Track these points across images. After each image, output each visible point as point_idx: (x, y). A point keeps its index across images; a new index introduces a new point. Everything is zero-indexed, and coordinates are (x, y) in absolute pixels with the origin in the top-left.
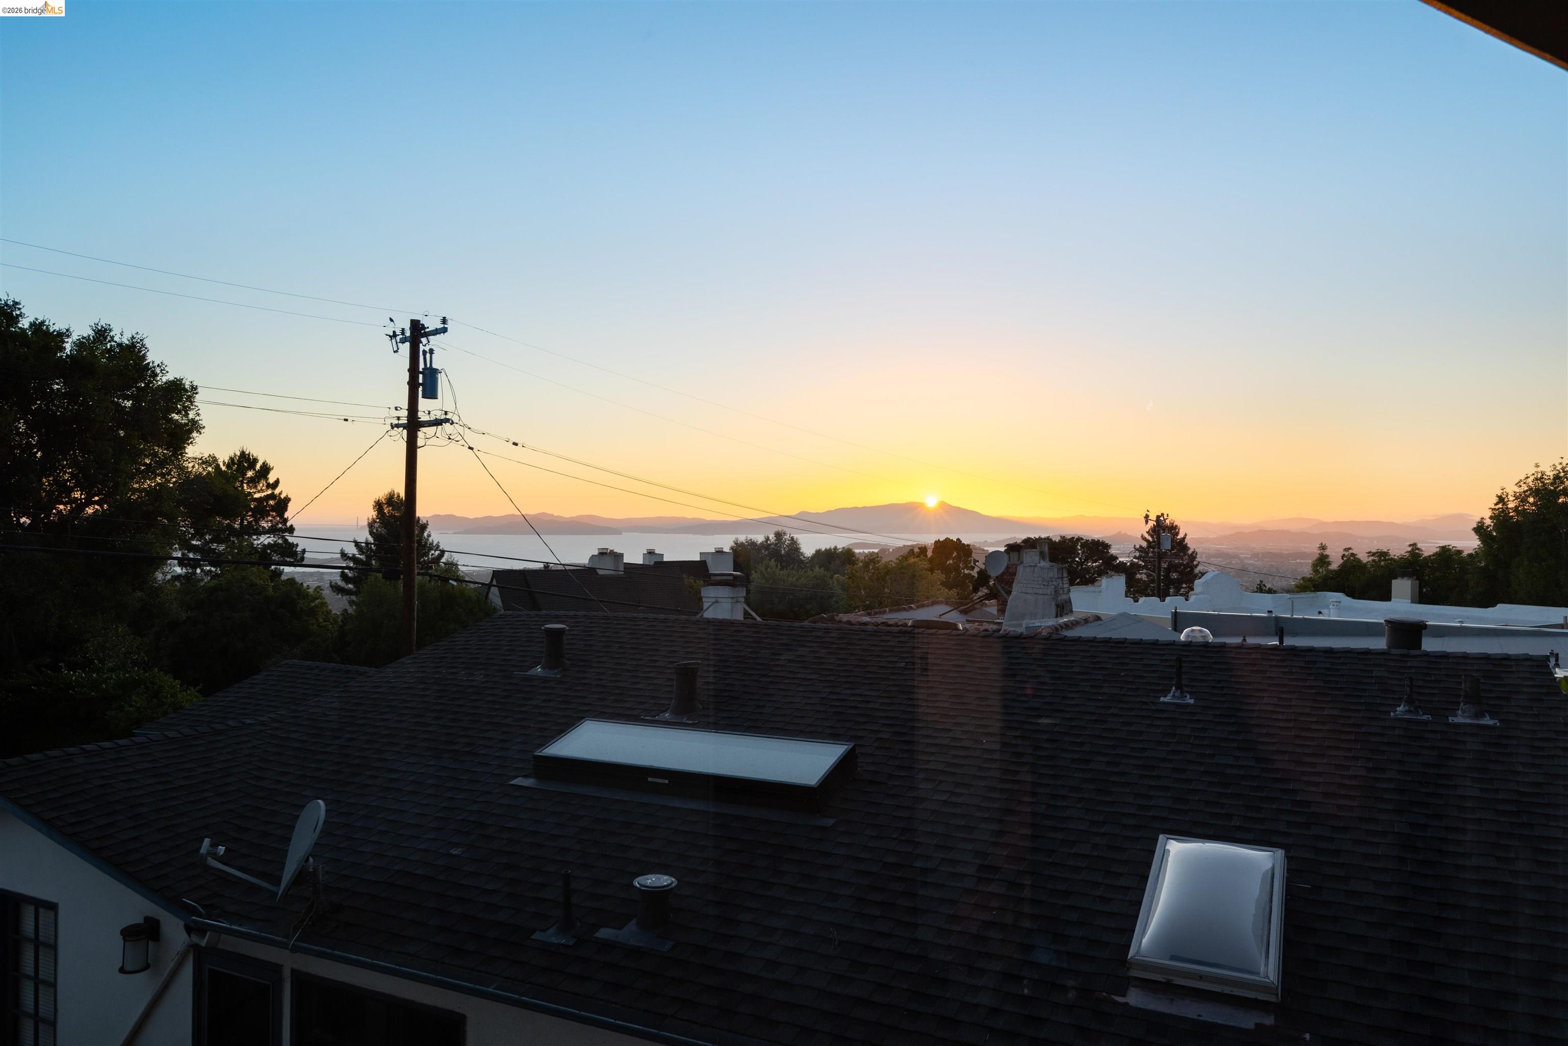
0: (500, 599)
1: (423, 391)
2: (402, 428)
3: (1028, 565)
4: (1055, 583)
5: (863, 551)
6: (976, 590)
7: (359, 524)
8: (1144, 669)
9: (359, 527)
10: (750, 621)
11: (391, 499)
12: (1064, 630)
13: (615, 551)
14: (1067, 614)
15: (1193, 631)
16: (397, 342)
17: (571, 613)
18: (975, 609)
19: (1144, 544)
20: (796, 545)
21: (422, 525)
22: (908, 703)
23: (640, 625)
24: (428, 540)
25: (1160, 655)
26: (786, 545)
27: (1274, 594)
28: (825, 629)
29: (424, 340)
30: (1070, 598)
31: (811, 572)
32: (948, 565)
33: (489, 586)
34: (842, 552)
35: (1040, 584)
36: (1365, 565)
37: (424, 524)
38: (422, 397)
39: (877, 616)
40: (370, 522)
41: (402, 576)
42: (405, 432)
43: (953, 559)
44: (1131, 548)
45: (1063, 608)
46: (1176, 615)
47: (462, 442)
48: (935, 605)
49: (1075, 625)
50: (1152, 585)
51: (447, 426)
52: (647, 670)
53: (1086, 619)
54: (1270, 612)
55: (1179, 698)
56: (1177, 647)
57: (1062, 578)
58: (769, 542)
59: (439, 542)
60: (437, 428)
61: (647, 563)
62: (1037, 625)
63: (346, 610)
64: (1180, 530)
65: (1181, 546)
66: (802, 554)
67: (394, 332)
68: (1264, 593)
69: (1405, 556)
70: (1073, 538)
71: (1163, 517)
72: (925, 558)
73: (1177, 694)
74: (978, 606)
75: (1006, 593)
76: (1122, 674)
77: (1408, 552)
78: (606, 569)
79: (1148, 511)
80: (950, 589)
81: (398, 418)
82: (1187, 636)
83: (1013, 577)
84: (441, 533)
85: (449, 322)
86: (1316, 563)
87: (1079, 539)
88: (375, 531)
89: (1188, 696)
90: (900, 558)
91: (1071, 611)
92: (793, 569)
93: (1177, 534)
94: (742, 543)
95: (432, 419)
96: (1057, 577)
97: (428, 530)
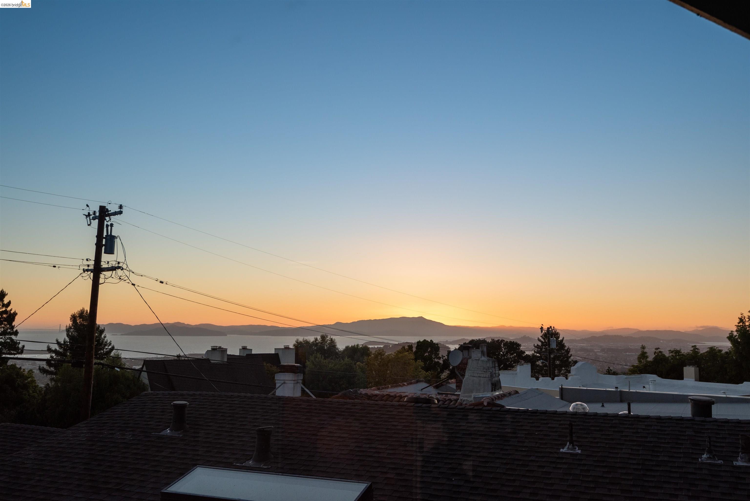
0: (148, 380)
1: (105, 249)
2: (90, 272)
3: (474, 359)
4: (491, 370)
5: (374, 347)
6: (442, 371)
7: (61, 329)
8: (549, 430)
9: (61, 331)
10: (305, 398)
11: (82, 314)
12: (497, 400)
13: (222, 347)
14: (498, 389)
15: (577, 404)
16: (90, 219)
17: (191, 393)
18: (442, 385)
19: (540, 344)
20: (334, 344)
21: (101, 330)
22: (405, 453)
23: (235, 401)
24: (104, 339)
25: (558, 421)
26: (328, 344)
27: (617, 375)
28: (352, 403)
29: (107, 218)
30: (499, 380)
31: (343, 361)
32: (425, 356)
33: (141, 370)
34: (361, 347)
35: (482, 371)
36: (668, 358)
37: (102, 329)
38: (104, 253)
39: (383, 390)
40: (67, 328)
41: (84, 366)
42: (92, 274)
43: (428, 352)
44: (532, 345)
45: (496, 386)
46: (562, 389)
47: (128, 281)
48: (418, 383)
49: (503, 397)
50: (545, 368)
51: (119, 271)
52: (238, 431)
53: (510, 393)
54: (617, 388)
55: (571, 450)
56: (568, 416)
57: (495, 367)
58: (317, 342)
59: (111, 341)
60: (113, 272)
61: (242, 355)
62: (480, 396)
63: (48, 384)
64: (560, 335)
65: (561, 345)
66: (337, 349)
67: (89, 213)
68: (611, 375)
69: (690, 353)
70: (499, 340)
71: (551, 329)
72: (412, 352)
73: (570, 447)
74: (444, 383)
75: (461, 376)
76: (536, 434)
77: (691, 350)
78: (216, 358)
79: (542, 325)
80: (427, 371)
81: (88, 266)
82: (574, 408)
83: (466, 366)
84: (113, 335)
85: (124, 208)
86: (639, 356)
87: (502, 341)
88: (70, 334)
89: (577, 449)
90: (397, 352)
91: (500, 388)
92: (332, 359)
93: (559, 337)
94: (301, 342)
95: (109, 266)
96: (492, 367)
97: (104, 333)
